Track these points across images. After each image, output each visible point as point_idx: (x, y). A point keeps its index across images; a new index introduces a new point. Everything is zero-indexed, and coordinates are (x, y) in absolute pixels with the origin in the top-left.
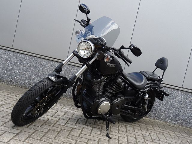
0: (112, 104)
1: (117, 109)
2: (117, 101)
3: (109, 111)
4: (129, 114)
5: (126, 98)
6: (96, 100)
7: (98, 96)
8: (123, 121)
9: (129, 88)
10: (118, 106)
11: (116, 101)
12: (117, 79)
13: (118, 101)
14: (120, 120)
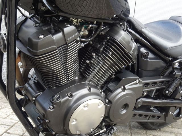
0: (110, 102)
1: (124, 112)
2: (123, 93)
3: (103, 120)
4: (153, 116)
5: (143, 82)
6: (59, 98)
7: (66, 85)
8: (141, 129)
9: (151, 55)
10: (126, 106)
11: (119, 93)
12: (117, 33)
13: (126, 92)
14: (135, 127)
